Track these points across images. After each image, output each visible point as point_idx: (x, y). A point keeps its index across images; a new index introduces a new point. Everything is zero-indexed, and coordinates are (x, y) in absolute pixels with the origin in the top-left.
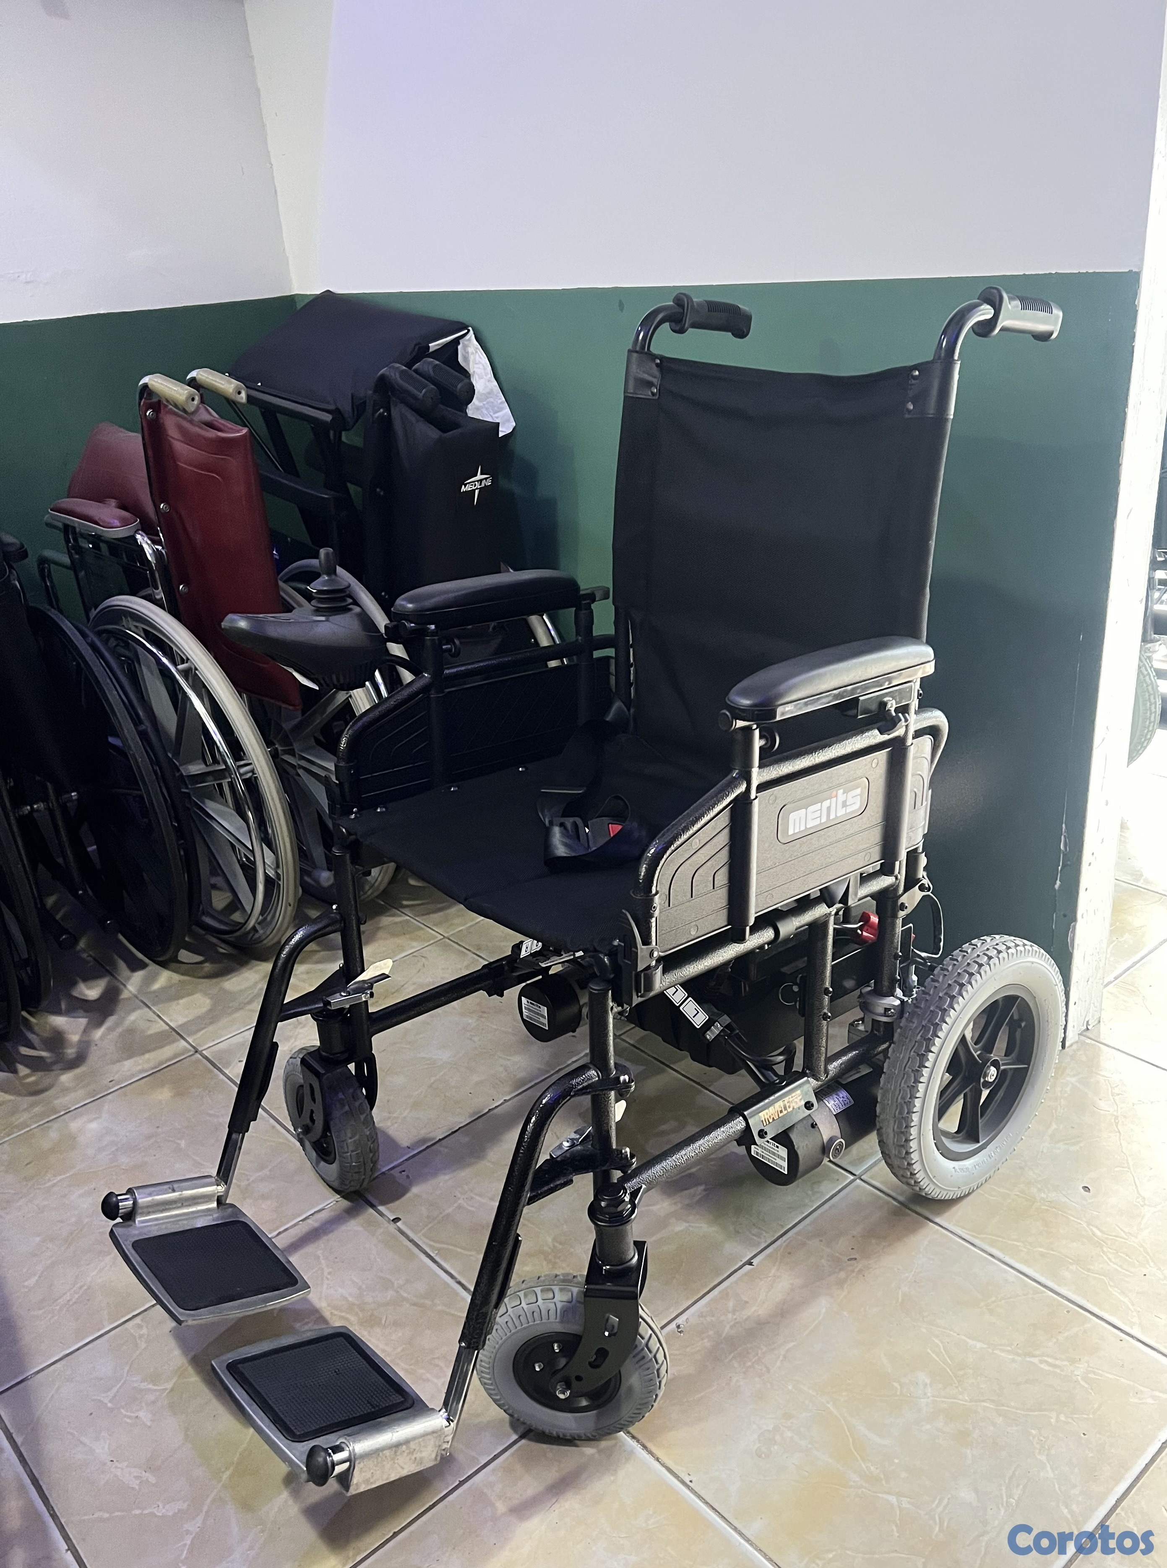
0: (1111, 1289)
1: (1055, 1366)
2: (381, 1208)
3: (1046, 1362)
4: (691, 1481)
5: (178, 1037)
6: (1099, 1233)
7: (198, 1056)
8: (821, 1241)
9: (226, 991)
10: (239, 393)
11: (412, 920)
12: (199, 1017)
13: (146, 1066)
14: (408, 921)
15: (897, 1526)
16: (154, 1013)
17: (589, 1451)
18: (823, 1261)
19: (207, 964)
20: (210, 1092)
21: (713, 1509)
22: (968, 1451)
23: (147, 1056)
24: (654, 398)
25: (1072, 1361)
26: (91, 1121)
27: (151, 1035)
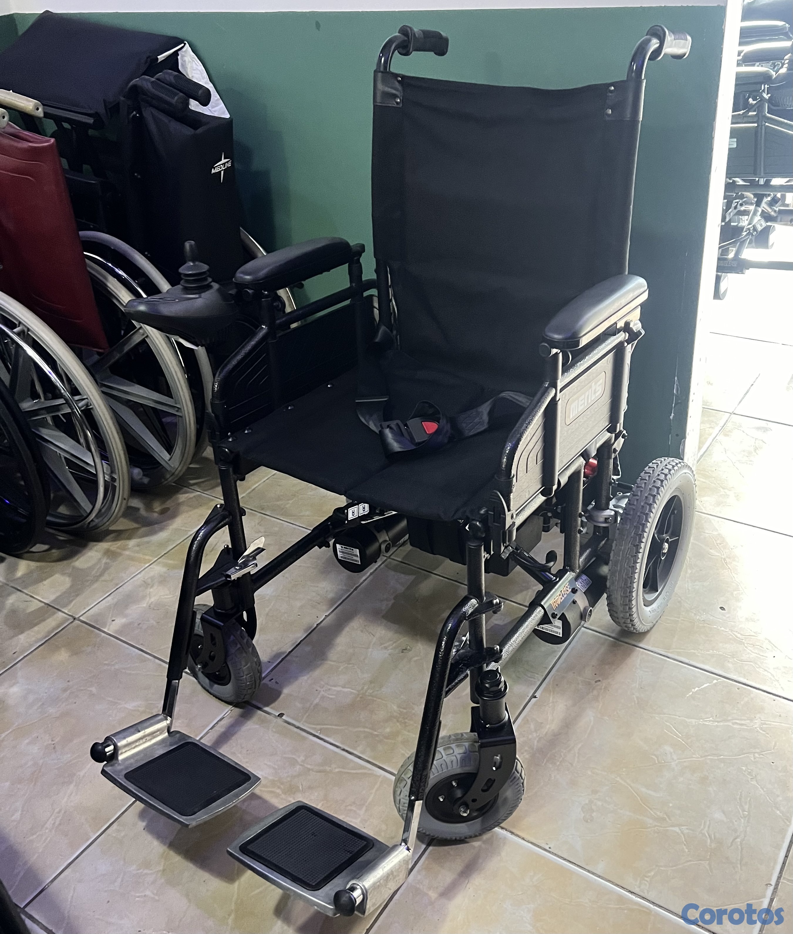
0: (757, 670)
1: (742, 725)
2: (266, 709)
3: (736, 723)
4: (550, 848)
5: (55, 610)
6: (739, 635)
7: (77, 622)
8: (574, 673)
9: (78, 569)
10: (38, 109)
11: (203, 494)
12: (65, 592)
13: (39, 636)
14: (199, 496)
15: (685, 845)
16: (27, 594)
17: (476, 844)
18: (580, 686)
19: (54, 551)
20: (98, 647)
21: (570, 862)
22: (710, 789)
23: (36, 628)
24: (398, 106)
25: (751, 720)
26: (11, 686)
27: (32, 612)
